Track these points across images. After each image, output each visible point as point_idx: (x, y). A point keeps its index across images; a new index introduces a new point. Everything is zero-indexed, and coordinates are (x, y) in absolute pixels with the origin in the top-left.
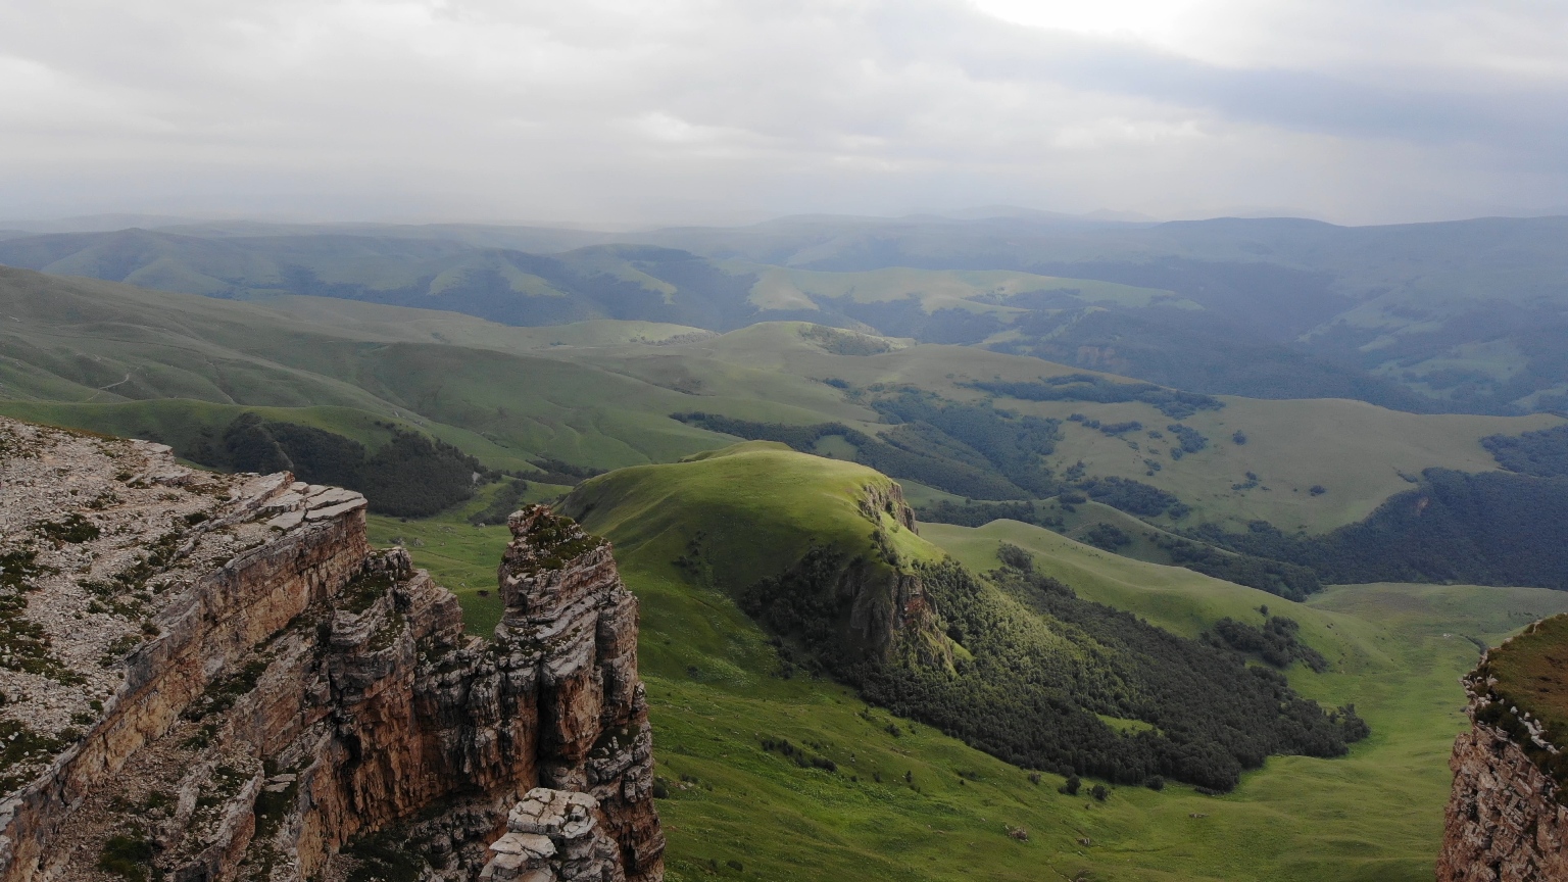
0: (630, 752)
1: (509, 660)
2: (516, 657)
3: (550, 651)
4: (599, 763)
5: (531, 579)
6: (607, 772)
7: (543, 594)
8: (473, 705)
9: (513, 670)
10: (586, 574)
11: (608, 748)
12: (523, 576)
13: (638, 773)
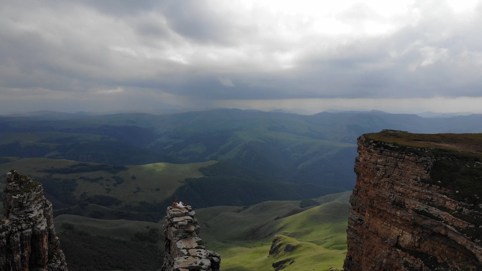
0: (60, 260)
1: (22, 227)
2: (24, 225)
3: (36, 222)
4: (52, 265)
5: (22, 196)
6: (55, 268)
7: (27, 202)
8: (13, 245)
9: (24, 230)
10: (37, 195)
11: (53, 259)
12: (19, 195)
13: (64, 267)
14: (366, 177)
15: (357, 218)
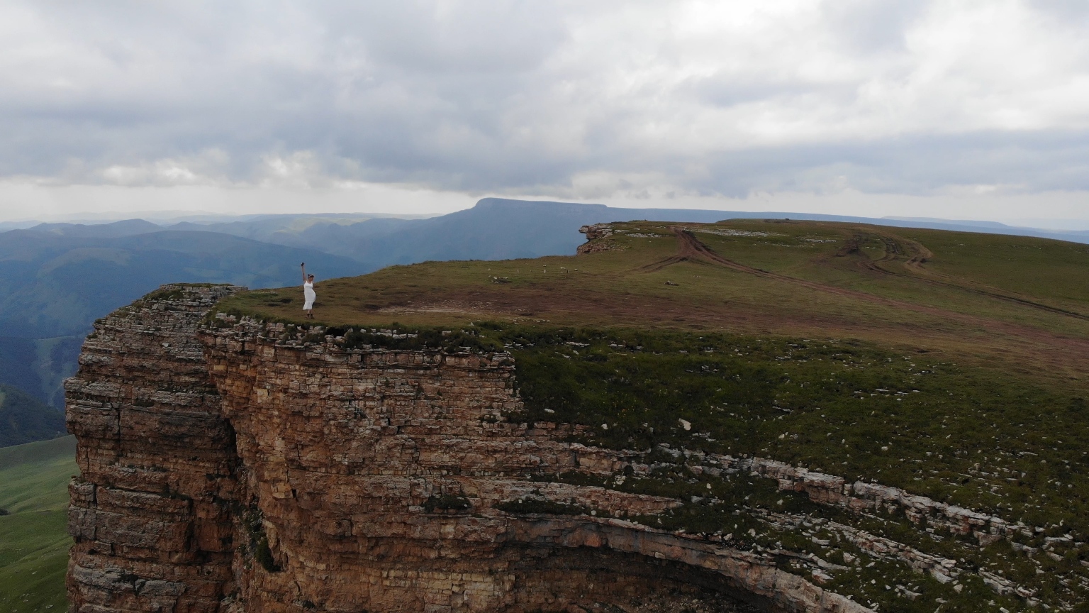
14: (307, 450)
15: (115, 576)
